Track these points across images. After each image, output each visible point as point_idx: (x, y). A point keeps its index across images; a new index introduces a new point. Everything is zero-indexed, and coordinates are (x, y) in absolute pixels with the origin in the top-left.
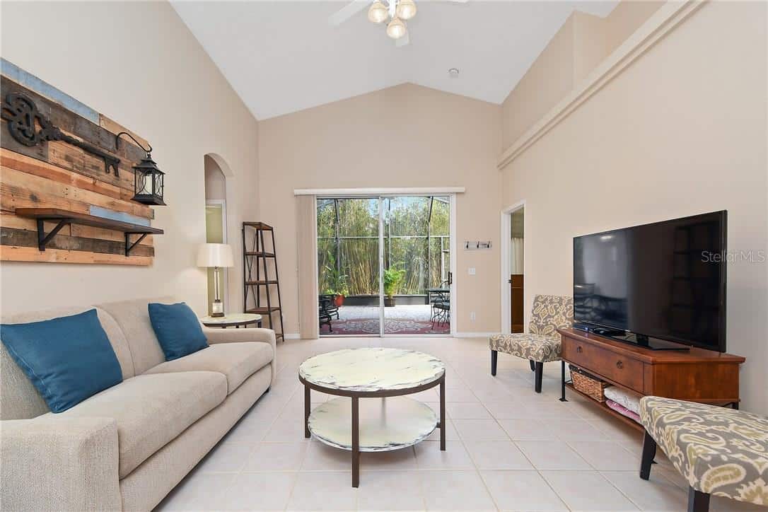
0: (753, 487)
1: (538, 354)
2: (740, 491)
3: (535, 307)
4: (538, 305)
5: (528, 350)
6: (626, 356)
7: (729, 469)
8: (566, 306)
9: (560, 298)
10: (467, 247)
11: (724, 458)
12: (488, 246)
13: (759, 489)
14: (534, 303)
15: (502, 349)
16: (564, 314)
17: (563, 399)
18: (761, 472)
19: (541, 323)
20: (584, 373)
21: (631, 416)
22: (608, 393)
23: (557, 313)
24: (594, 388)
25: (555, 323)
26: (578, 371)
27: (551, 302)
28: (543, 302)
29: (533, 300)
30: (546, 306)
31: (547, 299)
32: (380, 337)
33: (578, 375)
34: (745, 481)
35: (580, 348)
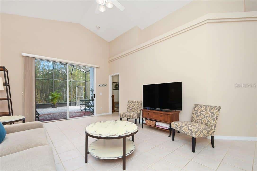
1: (136, 117)
3: (128, 104)
4: (129, 103)
5: (133, 116)
6: (163, 114)
8: (137, 103)
9: (135, 101)
10: (100, 86)
12: (106, 86)
14: (128, 103)
15: (124, 117)
16: (137, 105)
17: (143, 128)
19: (131, 108)
20: (150, 120)
21: (163, 128)
22: (157, 123)
23: (135, 105)
24: (152, 123)
25: (135, 108)
26: (148, 119)
27: (133, 102)
28: (130, 103)
29: (127, 102)
30: (132, 104)
31: (131, 102)
32: (67, 120)
33: (148, 121)
35: (149, 113)
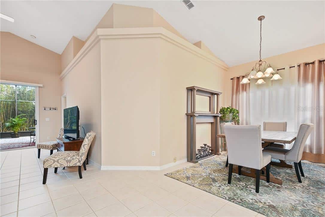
0: (55, 164)
2: (52, 166)
7: (50, 161)
11: (49, 159)
13: (56, 164)
18: (56, 161)
34: (53, 163)
